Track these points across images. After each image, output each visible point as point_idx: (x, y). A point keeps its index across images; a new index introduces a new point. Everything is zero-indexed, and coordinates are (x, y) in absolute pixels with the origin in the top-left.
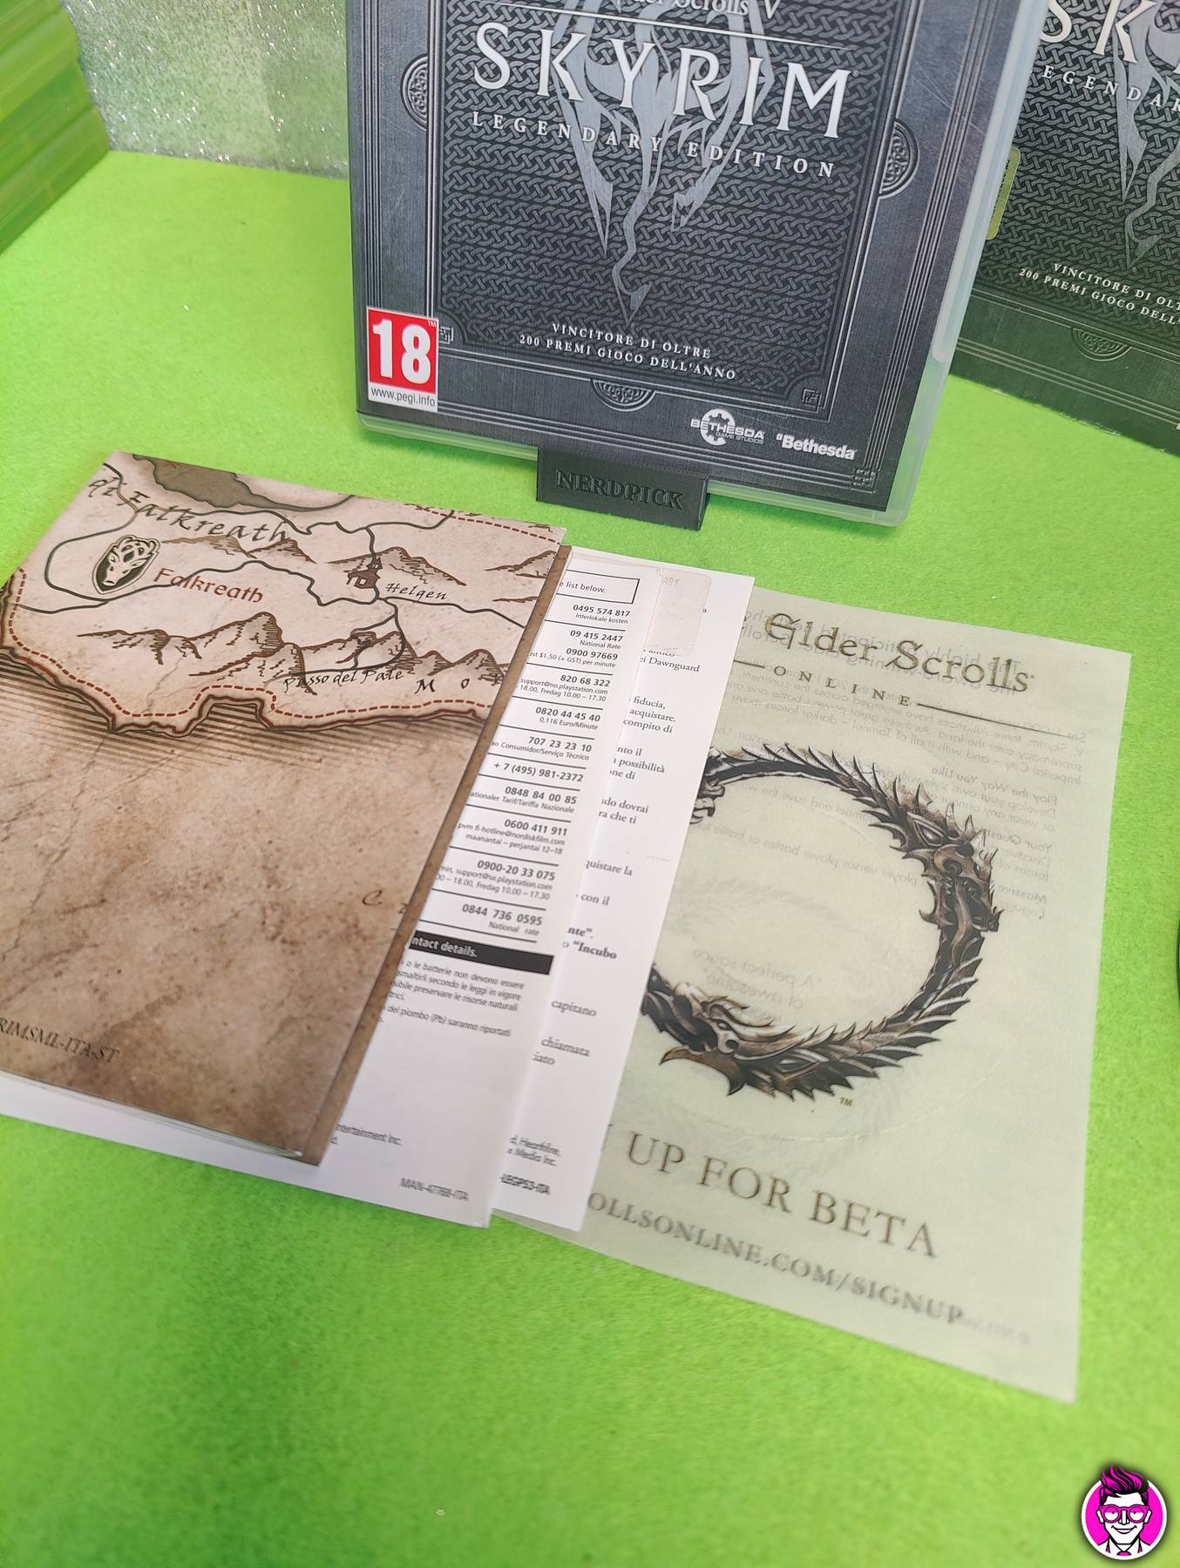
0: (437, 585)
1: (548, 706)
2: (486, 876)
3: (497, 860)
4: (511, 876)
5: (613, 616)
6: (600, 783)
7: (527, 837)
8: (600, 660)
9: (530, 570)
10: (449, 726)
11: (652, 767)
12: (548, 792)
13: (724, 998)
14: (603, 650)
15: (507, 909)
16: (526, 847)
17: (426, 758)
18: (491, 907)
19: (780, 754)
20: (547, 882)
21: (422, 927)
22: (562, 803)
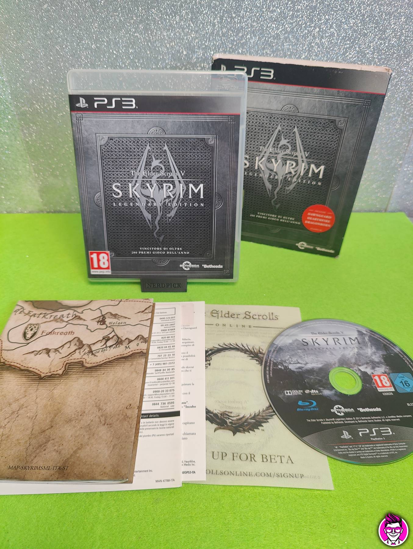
0: (122, 320)
1: (160, 346)
2: (156, 395)
3: (158, 390)
4: (162, 393)
5: (171, 319)
6: (180, 363)
7: (164, 382)
8: (171, 331)
9: (147, 311)
10: (136, 357)
11: (192, 356)
12: (166, 368)
13: (226, 411)
14: (171, 328)
15: (164, 402)
16: (164, 384)
17: (133, 366)
18: (160, 402)
19: (223, 346)
20: (173, 392)
21: (143, 412)
22: (171, 371)
